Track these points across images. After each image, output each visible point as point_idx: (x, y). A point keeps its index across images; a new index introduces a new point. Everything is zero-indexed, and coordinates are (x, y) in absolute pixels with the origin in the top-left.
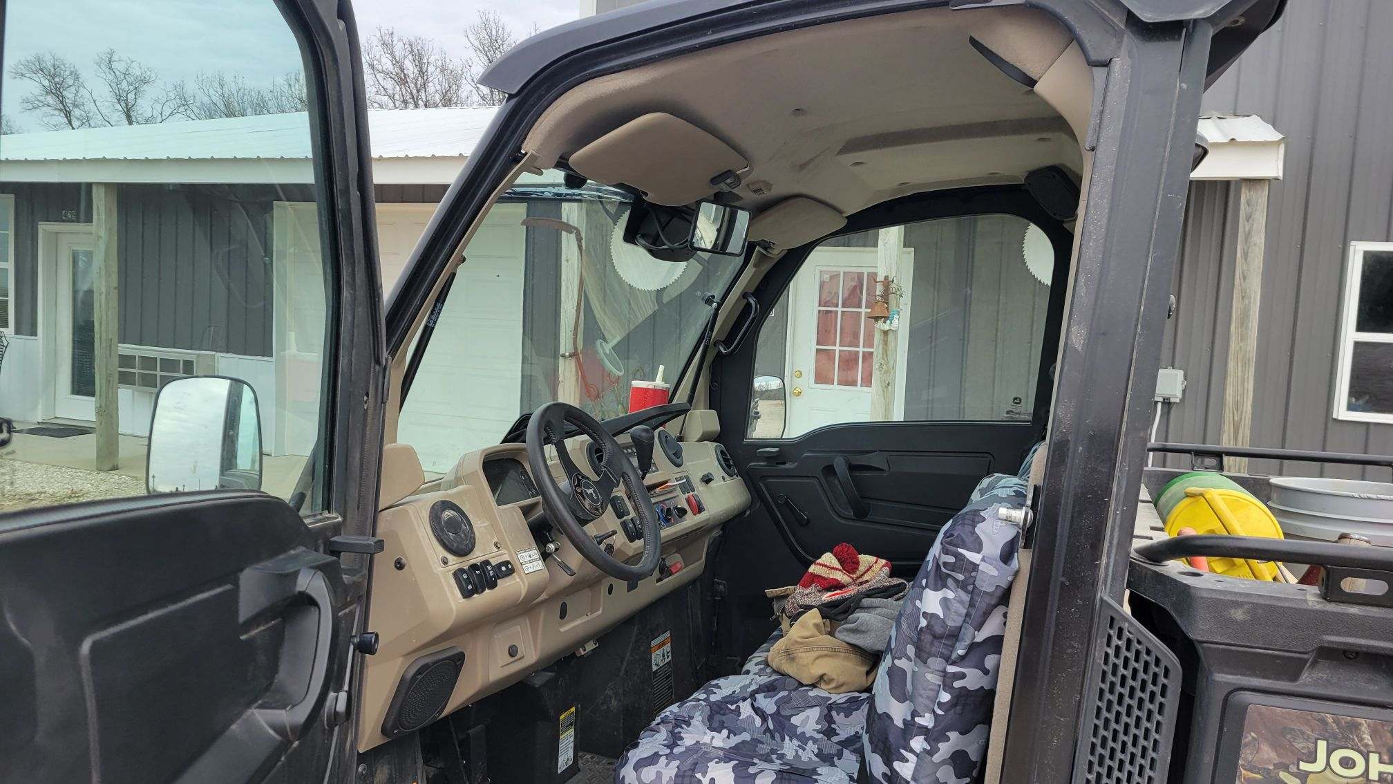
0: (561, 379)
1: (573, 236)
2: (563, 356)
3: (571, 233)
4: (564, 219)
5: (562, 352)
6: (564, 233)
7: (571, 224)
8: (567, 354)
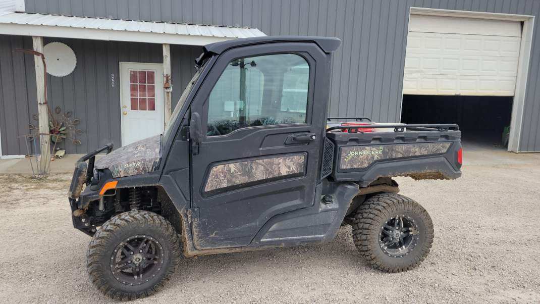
0: (39, 112)
1: (40, 57)
2: (40, 104)
3: (39, 55)
4: (35, 49)
5: (39, 102)
6: (35, 56)
7: (38, 51)
8: (42, 103)
